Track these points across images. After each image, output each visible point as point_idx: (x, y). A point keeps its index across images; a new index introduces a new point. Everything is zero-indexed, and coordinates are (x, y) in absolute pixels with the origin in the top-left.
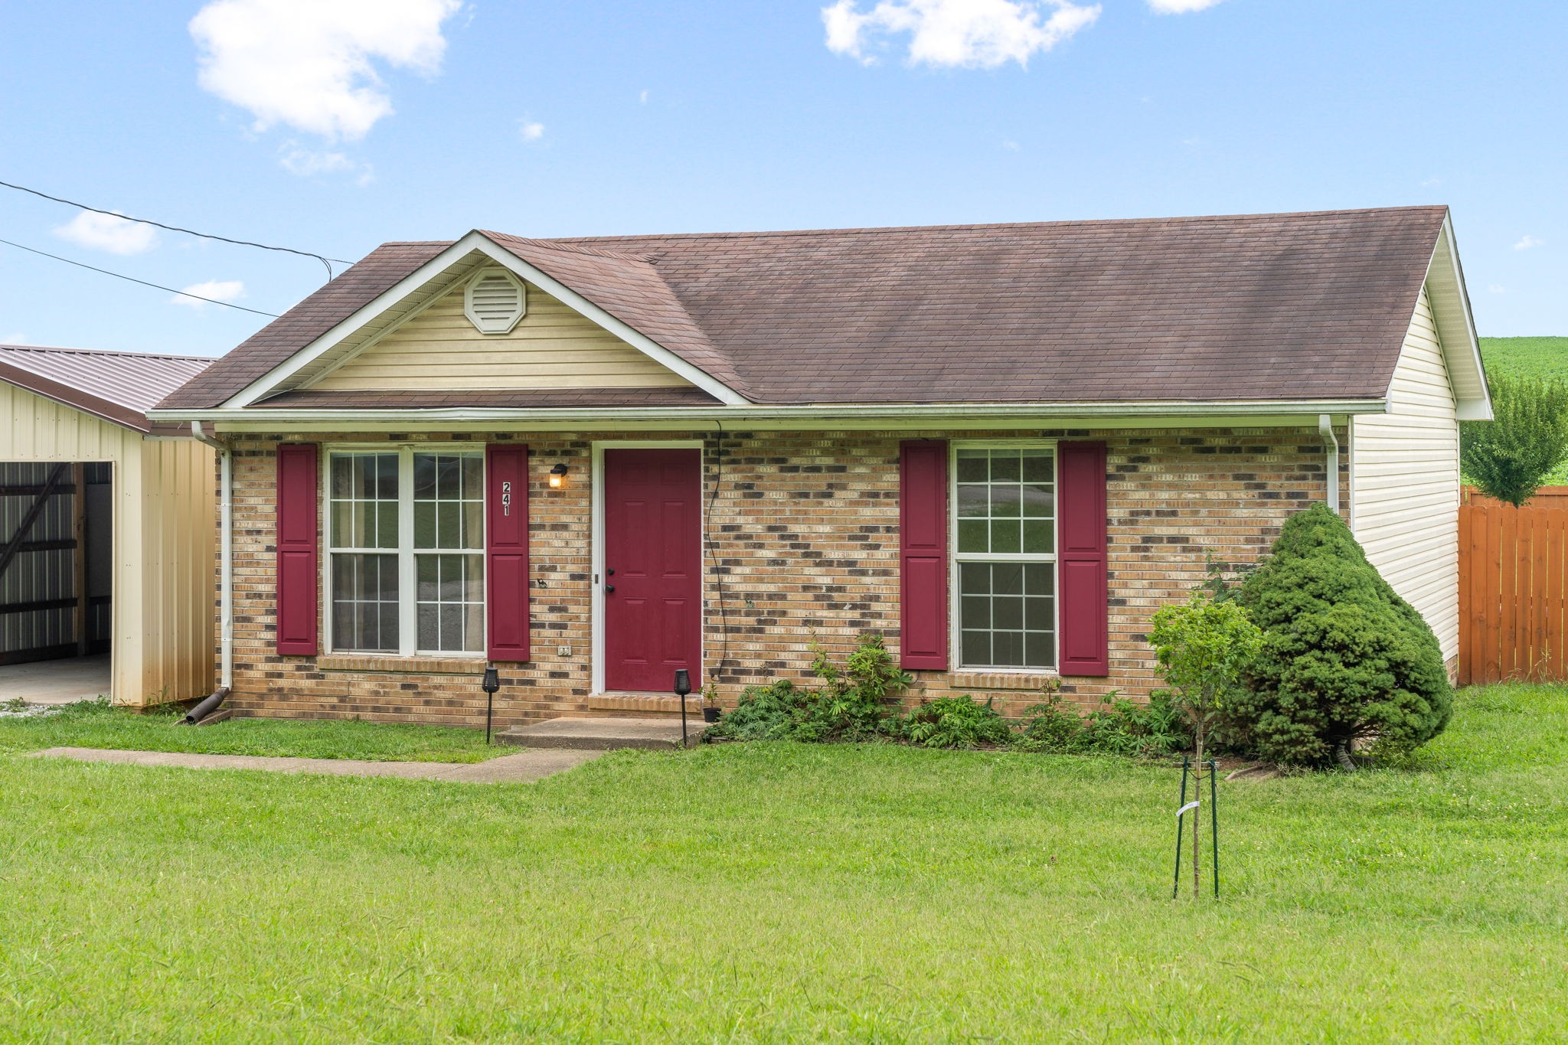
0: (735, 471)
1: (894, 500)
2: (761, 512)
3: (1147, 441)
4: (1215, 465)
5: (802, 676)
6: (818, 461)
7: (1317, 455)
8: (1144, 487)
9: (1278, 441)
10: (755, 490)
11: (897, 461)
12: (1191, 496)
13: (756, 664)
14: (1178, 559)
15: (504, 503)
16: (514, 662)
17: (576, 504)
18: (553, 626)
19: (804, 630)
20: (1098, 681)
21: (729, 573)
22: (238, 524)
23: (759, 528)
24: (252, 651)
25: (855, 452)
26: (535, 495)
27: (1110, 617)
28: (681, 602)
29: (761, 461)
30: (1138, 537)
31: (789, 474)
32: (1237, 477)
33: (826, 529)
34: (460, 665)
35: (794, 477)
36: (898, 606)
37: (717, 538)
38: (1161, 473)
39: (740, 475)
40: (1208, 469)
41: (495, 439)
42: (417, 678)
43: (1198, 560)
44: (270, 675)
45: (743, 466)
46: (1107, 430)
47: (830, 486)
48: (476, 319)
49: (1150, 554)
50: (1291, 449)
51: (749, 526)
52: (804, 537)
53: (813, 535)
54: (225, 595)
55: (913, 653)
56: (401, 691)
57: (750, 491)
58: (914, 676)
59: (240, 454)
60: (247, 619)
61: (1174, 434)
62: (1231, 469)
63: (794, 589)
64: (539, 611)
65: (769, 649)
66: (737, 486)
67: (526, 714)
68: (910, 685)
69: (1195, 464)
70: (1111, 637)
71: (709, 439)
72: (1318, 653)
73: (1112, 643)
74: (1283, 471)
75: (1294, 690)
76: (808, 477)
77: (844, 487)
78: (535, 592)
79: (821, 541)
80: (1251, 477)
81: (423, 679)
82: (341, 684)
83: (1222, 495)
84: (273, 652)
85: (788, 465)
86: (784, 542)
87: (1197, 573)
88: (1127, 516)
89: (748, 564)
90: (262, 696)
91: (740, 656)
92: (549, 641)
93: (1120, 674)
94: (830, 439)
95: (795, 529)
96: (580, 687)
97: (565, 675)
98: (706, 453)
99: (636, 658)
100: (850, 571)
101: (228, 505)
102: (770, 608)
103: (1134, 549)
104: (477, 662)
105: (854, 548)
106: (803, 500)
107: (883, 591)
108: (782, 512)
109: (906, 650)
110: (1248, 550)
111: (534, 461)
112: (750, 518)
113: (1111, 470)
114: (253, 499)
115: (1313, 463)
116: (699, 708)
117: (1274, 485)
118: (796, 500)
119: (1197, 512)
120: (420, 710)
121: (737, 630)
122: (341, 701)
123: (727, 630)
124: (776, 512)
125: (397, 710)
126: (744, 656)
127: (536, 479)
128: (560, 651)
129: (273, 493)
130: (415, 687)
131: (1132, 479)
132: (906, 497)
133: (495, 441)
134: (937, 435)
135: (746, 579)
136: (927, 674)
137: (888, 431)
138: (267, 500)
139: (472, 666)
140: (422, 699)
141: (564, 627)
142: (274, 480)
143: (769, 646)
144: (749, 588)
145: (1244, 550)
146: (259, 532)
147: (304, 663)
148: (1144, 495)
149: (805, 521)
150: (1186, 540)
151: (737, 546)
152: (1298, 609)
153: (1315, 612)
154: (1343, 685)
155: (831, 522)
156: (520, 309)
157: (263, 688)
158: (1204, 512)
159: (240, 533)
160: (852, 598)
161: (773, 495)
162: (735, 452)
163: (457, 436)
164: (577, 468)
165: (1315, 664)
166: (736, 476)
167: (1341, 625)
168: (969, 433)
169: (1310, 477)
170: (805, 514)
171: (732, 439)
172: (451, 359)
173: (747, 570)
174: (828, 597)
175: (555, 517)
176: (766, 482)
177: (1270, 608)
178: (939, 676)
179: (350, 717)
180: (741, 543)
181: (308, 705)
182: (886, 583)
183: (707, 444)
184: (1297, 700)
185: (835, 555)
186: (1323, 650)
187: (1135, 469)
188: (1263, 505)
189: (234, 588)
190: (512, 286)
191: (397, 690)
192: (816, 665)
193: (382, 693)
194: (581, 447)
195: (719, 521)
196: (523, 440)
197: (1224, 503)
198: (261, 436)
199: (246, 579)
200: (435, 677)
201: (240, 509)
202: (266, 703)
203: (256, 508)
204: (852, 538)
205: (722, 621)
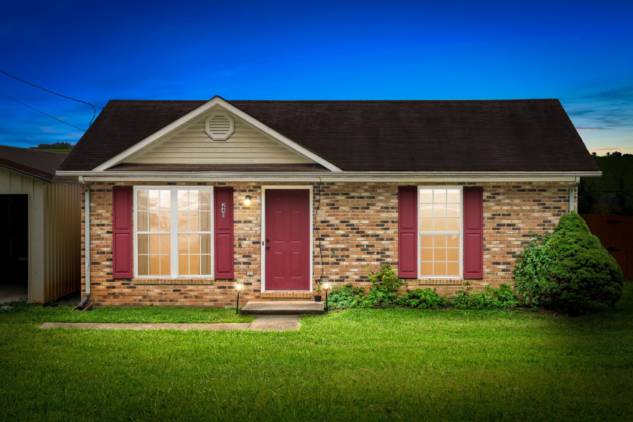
0: (326, 198)
1: (395, 210)
2: (338, 215)
3: (499, 187)
4: (526, 196)
5: (356, 282)
6: (363, 194)
7: (565, 192)
8: (498, 205)
9: (550, 187)
10: (336, 206)
11: (397, 194)
12: (516, 208)
13: (337, 277)
14: (511, 232)
15: (223, 212)
16: (226, 279)
17: (255, 212)
18: (245, 263)
19: (357, 263)
20: (478, 281)
21: (325, 240)
22: (93, 222)
23: (337, 222)
24: (100, 277)
25: (379, 191)
26: (236, 208)
27: (484, 255)
28: (300, 253)
29: (338, 194)
30: (495, 224)
31: (350, 200)
32: (534, 201)
33: (366, 222)
34: (202, 281)
35: (352, 201)
36: (397, 253)
37: (319, 226)
38: (504, 199)
39: (329, 200)
40: (523, 198)
41: (218, 185)
42: (182, 287)
43: (519, 233)
44: (108, 287)
45: (330, 196)
46: (483, 182)
47: (368, 204)
48: (211, 134)
49: (500, 231)
50: (555, 190)
51: (333, 221)
52: (356, 225)
53: (361, 224)
54: (87, 253)
55: (404, 271)
56: (173, 293)
57: (333, 207)
58: (403, 281)
59: (94, 191)
60: (98, 263)
61: (510, 184)
62: (532, 198)
63: (352, 247)
64: (238, 257)
65: (341, 271)
66: (328, 205)
67: (232, 301)
68: (402, 284)
69: (518, 196)
70: (484, 263)
71: (315, 185)
72: (586, 268)
73: (485, 266)
74: (552, 198)
75: (578, 282)
76: (359, 201)
77: (374, 205)
78: (236, 249)
79: (364, 227)
80: (540, 201)
81: (184, 287)
82: (144, 290)
83: (529, 208)
84: (111, 277)
85: (350, 196)
86: (348, 227)
87: (518, 238)
88: (491, 216)
89: (332, 236)
90: (105, 297)
91: (328, 274)
92: (243, 270)
93: (487, 278)
94: (368, 186)
95: (353, 222)
96: (257, 289)
97: (250, 284)
98: (314, 191)
99: (279, 276)
100: (376, 239)
101: (89, 213)
102: (342, 254)
103: (493, 229)
104: (210, 279)
105: (378, 229)
106: (356, 210)
107: (391, 247)
108: (347, 215)
109: (401, 270)
111: (235, 194)
112: (333, 218)
113: (484, 198)
114: (100, 211)
115: (564, 195)
116: (311, 296)
117: (549, 204)
118: (354, 210)
119: (518, 215)
120: (182, 301)
121: (328, 263)
122: (144, 298)
123: (323, 264)
124: (344, 215)
125: (171, 301)
126: (330, 274)
127: (237, 202)
128: (248, 274)
129: (111, 208)
130: (180, 291)
131: (493, 202)
132: (400, 209)
133: (217, 185)
134: (414, 184)
135: (331, 243)
136: (409, 280)
137: (393, 182)
138: (107, 211)
139: (207, 281)
140: (183, 296)
141: (250, 264)
142: (111, 202)
143: (341, 270)
144: (333, 246)
145: (537, 229)
146: (103, 225)
147: (126, 282)
148: (498, 208)
149: (357, 219)
150: (514, 225)
151: (328, 229)
152: (576, 251)
153: (583, 252)
154: (596, 280)
155: (368, 219)
156: (231, 130)
157: (106, 293)
158: (521, 214)
159: (94, 225)
160: (378, 250)
161: (343, 208)
162: (326, 190)
163: (200, 184)
164: (256, 197)
165: (586, 272)
166: (327, 200)
167: (594, 257)
168: (426, 184)
169: (562, 201)
170: (357, 216)
171: (325, 185)
172: (198, 150)
173: (332, 239)
174: (367, 250)
175: (246, 218)
176: (340, 203)
177: (564, 251)
178: (414, 280)
179: (148, 304)
180: (330, 228)
181: (128, 300)
182: (392, 243)
183: (314, 187)
184: (579, 286)
185: (370, 232)
186: (587, 267)
187: (494, 198)
188: (544, 211)
189: (91, 250)
190: (228, 120)
191: (171, 292)
192: (362, 277)
193: (164, 294)
194: (257, 188)
195: (319, 219)
196: (231, 185)
197: (528, 211)
198: (104, 183)
199: (97, 246)
200: (189, 286)
201: (94, 215)
202: (107, 300)
203: (102, 214)
204: (377, 225)
205: (321, 260)
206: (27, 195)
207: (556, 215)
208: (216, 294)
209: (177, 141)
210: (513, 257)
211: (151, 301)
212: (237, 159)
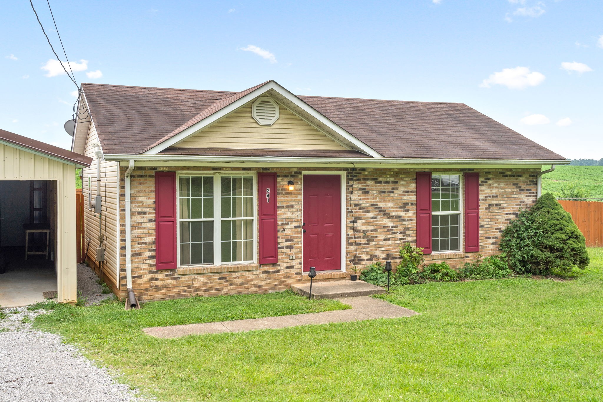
0: (359, 183)
1: (414, 193)
2: (368, 199)
3: (490, 173)
4: (508, 180)
5: (383, 260)
6: (389, 180)
7: (534, 177)
8: (489, 188)
9: (524, 173)
10: (366, 190)
11: (415, 179)
12: (502, 191)
13: (367, 257)
14: (498, 211)
15: (267, 197)
16: (270, 264)
17: (297, 197)
18: (287, 247)
19: (383, 243)
20: (476, 253)
21: (357, 223)
22: (134, 210)
23: (367, 205)
24: (141, 269)
25: (401, 176)
26: (279, 193)
27: (480, 231)
28: (332, 235)
29: (368, 179)
30: (487, 205)
31: (378, 184)
32: (514, 185)
34: (247, 267)
35: (380, 185)
36: (415, 232)
37: (351, 209)
38: (494, 183)
39: (361, 185)
40: (506, 182)
41: (262, 170)
42: (226, 275)
43: (503, 211)
44: (151, 280)
45: (362, 181)
46: (479, 169)
47: (393, 189)
48: (257, 118)
49: (490, 210)
50: (527, 175)
51: (364, 204)
52: (384, 208)
53: (387, 207)
54: (128, 244)
56: (218, 281)
57: (365, 191)
59: (135, 177)
60: (139, 255)
61: (497, 170)
62: (512, 182)
63: (380, 228)
64: (281, 242)
65: (371, 250)
66: (360, 189)
67: (276, 285)
69: (503, 180)
70: (480, 238)
71: (349, 171)
73: (480, 240)
74: (525, 182)
76: (385, 185)
77: (397, 189)
78: (279, 234)
79: (389, 209)
80: (517, 184)
81: (229, 275)
82: (189, 281)
83: (510, 190)
84: (154, 269)
85: (378, 181)
86: (376, 210)
87: (503, 216)
88: (484, 198)
89: (364, 219)
90: (147, 290)
91: (360, 254)
92: (286, 254)
93: (482, 250)
94: (393, 171)
95: (380, 205)
96: (298, 272)
97: (292, 267)
98: (347, 176)
99: (315, 258)
100: (399, 220)
101: (130, 201)
102: (371, 235)
103: (486, 209)
104: (254, 265)
105: (401, 211)
106: (383, 194)
107: (410, 227)
108: (376, 198)
110: (516, 208)
111: (279, 180)
112: (364, 201)
113: (480, 182)
114: (141, 198)
115: (533, 180)
116: (346, 275)
117: (523, 187)
118: (381, 194)
119: (503, 196)
120: (227, 289)
121: (360, 244)
122: (188, 288)
123: (356, 244)
124: (374, 199)
125: (217, 289)
126: (362, 254)
128: (291, 258)
129: (153, 195)
130: (226, 278)
131: (486, 185)
132: (418, 193)
133: (261, 171)
134: (428, 170)
135: (363, 224)
136: (425, 255)
137: (412, 168)
138: (149, 198)
139: (253, 267)
140: (228, 283)
141: (292, 247)
142: (153, 188)
144: (364, 228)
146: (145, 213)
147: (169, 273)
148: (489, 190)
149: (384, 202)
150: (500, 205)
155: (393, 202)
156: (277, 115)
157: (148, 286)
158: (505, 196)
159: (135, 214)
160: (400, 230)
161: (372, 192)
162: (359, 176)
163: (245, 169)
164: (297, 182)
165: (572, 243)
166: (359, 185)
169: (533, 184)
170: (384, 199)
171: (358, 171)
172: (245, 135)
173: (363, 221)
174: (392, 230)
175: (288, 203)
176: (370, 188)
178: (428, 256)
179: (193, 295)
180: (361, 211)
181: (171, 292)
182: (411, 224)
183: (347, 173)
185: (394, 214)
186: (573, 238)
187: (486, 182)
188: (520, 193)
189: (132, 240)
190: (273, 106)
191: (216, 280)
192: (388, 255)
193: (209, 283)
194: (298, 173)
195: (353, 203)
196: (274, 171)
197: (510, 193)
198: (146, 168)
199: (138, 235)
200: (235, 273)
201: (134, 203)
202: (149, 293)
203: (143, 202)
204: (400, 208)
205: (354, 241)
206: (56, 181)
207: (528, 196)
208: (260, 279)
209: (224, 125)
210: (500, 232)
211: (196, 291)
212: (281, 145)
